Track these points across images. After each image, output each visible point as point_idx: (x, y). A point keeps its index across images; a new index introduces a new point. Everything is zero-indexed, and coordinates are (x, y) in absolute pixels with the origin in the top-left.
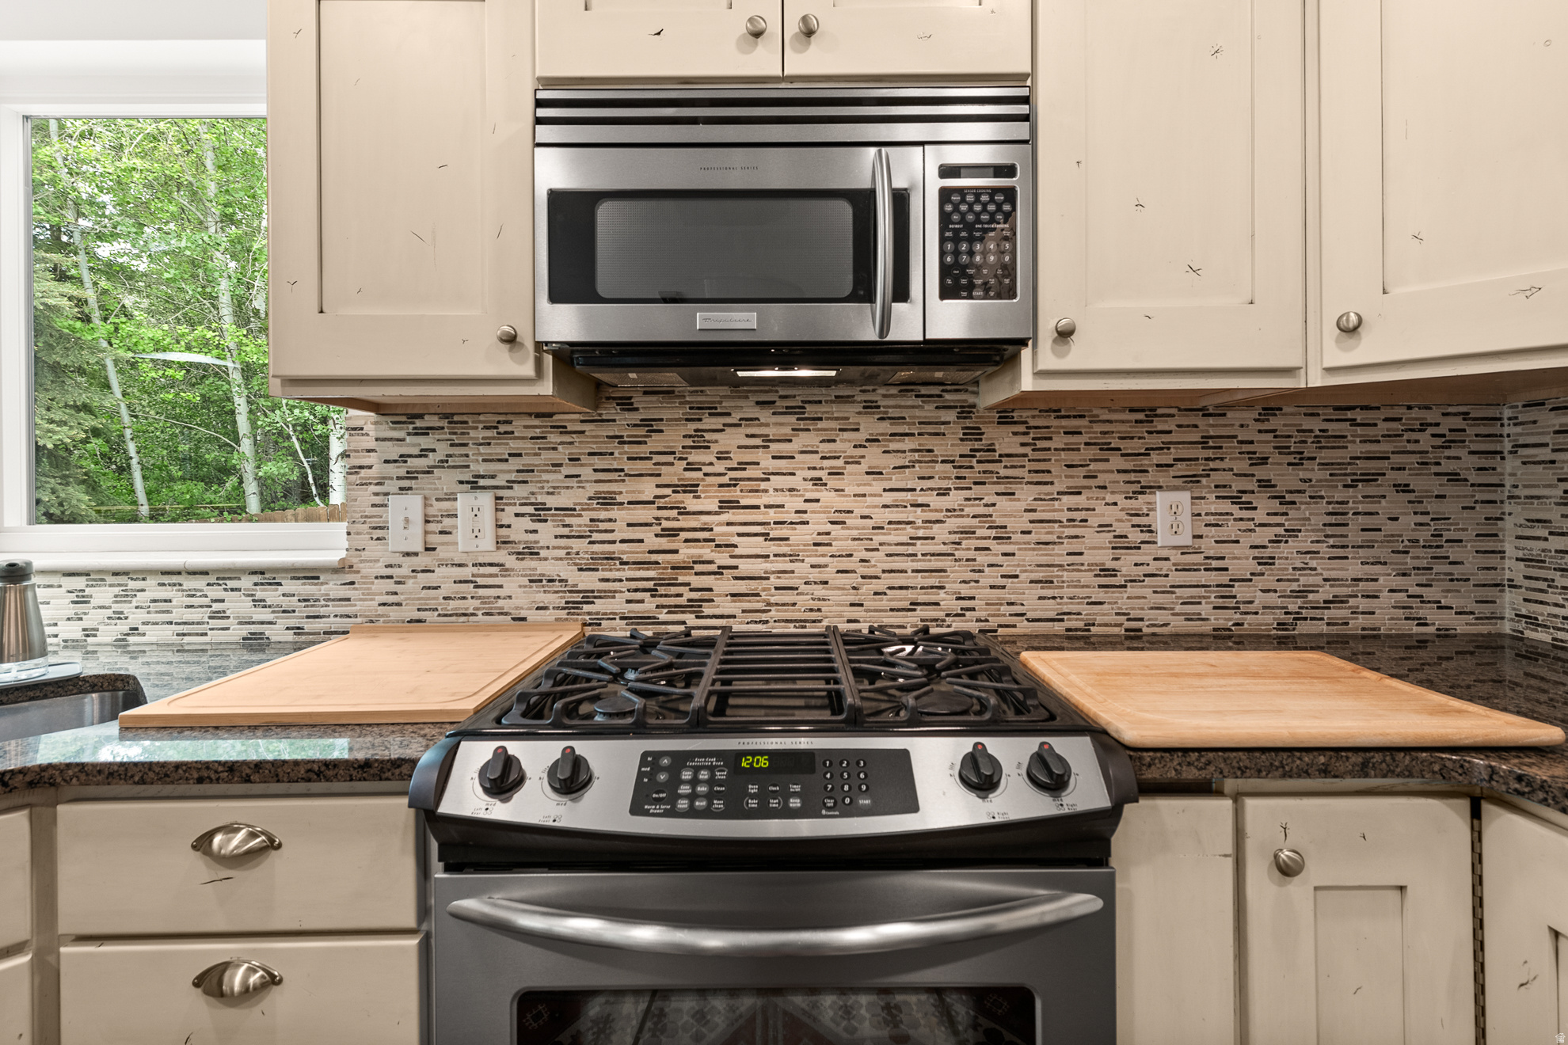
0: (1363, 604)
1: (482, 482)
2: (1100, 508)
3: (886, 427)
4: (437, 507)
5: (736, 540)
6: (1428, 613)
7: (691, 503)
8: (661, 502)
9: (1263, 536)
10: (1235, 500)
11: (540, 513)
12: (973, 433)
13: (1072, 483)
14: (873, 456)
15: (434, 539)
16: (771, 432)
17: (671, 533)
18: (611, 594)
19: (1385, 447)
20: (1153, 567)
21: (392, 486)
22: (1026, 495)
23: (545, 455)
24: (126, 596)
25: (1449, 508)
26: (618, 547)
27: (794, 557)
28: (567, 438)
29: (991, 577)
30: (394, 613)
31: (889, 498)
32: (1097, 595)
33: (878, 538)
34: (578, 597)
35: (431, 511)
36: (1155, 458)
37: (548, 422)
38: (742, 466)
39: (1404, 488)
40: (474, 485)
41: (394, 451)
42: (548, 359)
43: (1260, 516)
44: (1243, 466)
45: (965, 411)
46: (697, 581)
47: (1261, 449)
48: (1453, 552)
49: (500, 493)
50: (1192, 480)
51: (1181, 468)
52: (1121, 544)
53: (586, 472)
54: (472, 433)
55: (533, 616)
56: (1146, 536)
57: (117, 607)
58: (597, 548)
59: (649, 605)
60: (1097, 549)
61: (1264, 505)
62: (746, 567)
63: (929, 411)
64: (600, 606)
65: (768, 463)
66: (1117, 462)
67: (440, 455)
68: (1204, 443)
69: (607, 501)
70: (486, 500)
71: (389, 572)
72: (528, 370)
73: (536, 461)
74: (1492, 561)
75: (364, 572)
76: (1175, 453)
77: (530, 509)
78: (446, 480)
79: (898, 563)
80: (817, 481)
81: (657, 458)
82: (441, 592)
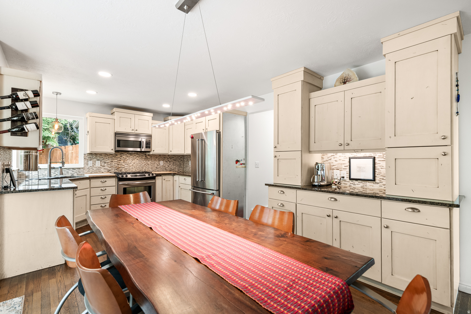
0: (175, 169)
2: (156, 162)
3: (138, 156)
4: (94, 162)
5: (125, 165)
6: (180, 170)
7: (120, 162)
8: (117, 162)
9: (168, 164)
10: (166, 162)
11: (105, 163)
12: (146, 156)
13: (154, 161)
14: (137, 158)
15: (93, 165)
16: (128, 156)
17: (119, 164)
19: (177, 158)
20: (160, 167)
21: (89, 160)
22: (150, 161)
23: (105, 157)
25: (181, 162)
26: (113, 166)
27: (130, 166)
29: (147, 168)
30: (89, 172)
31: (139, 161)
32: (156, 169)
33: (138, 165)
34: (109, 170)
36: (160, 159)
38: (125, 159)
39: (178, 161)
40: (98, 160)
41: (89, 157)
43: (168, 163)
44: (167, 159)
45: (145, 155)
46: (121, 169)
47: (168, 158)
48: (181, 166)
49: (101, 161)
50: (163, 160)
52: (158, 165)
53: (110, 159)
55: (104, 172)
56: (160, 165)
58: (111, 166)
60: (156, 166)
61: (168, 162)
62: (125, 167)
63: (142, 154)
64: (111, 171)
65: (128, 158)
66: (157, 159)
67: (95, 158)
68: (164, 157)
69: (112, 162)
70: (99, 161)
71: (89, 168)
74: (184, 166)
75: (86, 169)
76: (162, 158)
77: (104, 162)
78: (95, 160)
79: (139, 167)
80: (132, 160)
82: (95, 170)
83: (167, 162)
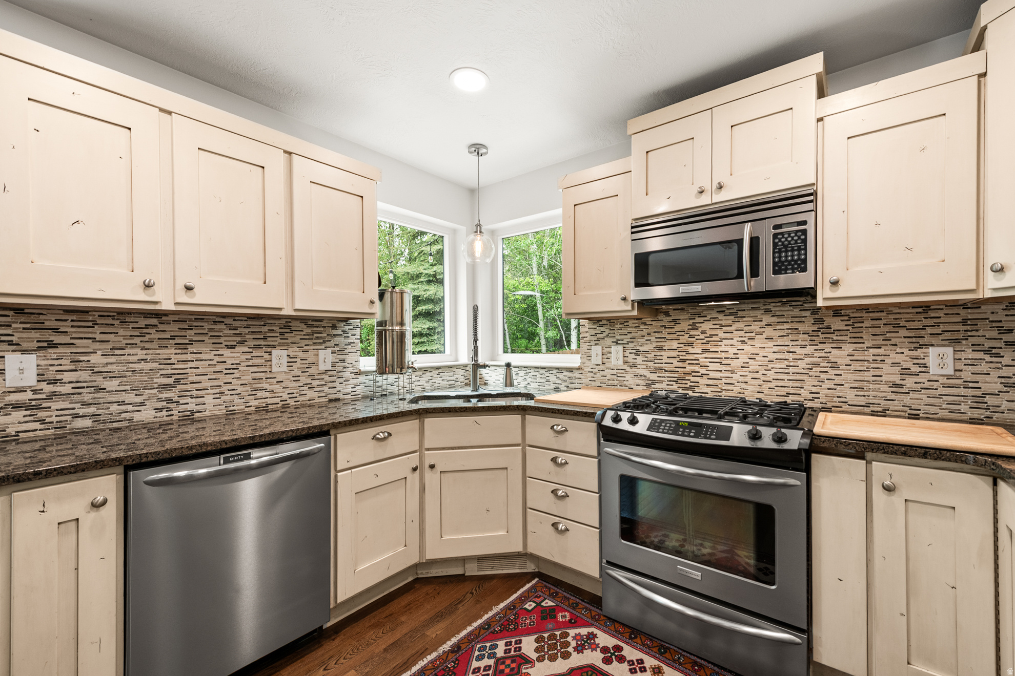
1: (619, 342)
2: (893, 355)
3: (775, 319)
4: (606, 350)
5: (708, 364)
7: (691, 350)
8: (679, 350)
9: (1009, 372)
10: (987, 352)
11: (638, 353)
12: (819, 321)
13: (875, 343)
14: (769, 332)
15: (605, 360)
16: (723, 323)
17: (684, 361)
18: (661, 382)
20: (927, 385)
21: (593, 343)
22: (848, 348)
23: (640, 333)
24: (526, 374)
26: (664, 365)
27: (732, 372)
28: (646, 327)
29: (828, 384)
30: (593, 383)
31: (776, 349)
32: (893, 396)
33: (770, 366)
34: (650, 382)
35: (604, 351)
36: (929, 330)
37: (640, 321)
38: (711, 336)
40: (617, 343)
41: (593, 332)
42: (636, 304)
43: (1006, 361)
44: (995, 334)
45: (815, 312)
46: (693, 379)
47: (1008, 325)
49: (625, 345)
50: (956, 341)
51: (947, 335)
52: (906, 372)
53: (653, 339)
54: (616, 326)
55: (635, 387)
56: (923, 369)
57: (525, 377)
58: (656, 365)
59: (675, 387)
60: (891, 374)
61: (1009, 355)
62: (712, 375)
63: (796, 312)
64: (657, 386)
65: (721, 335)
66: (903, 332)
67: (607, 333)
68: (964, 322)
69: (660, 349)
70: (620, 348)
71: (592, 370)
72: (629, 308)
73: (636, 335)
75: (585, 370)
76: (942, 327)
77: (634, 351)
78: (608, 341)
79: (781, 376)
80: (743, 342)
81: (678, 333)
82: (607, 378)
83: (998, 355)
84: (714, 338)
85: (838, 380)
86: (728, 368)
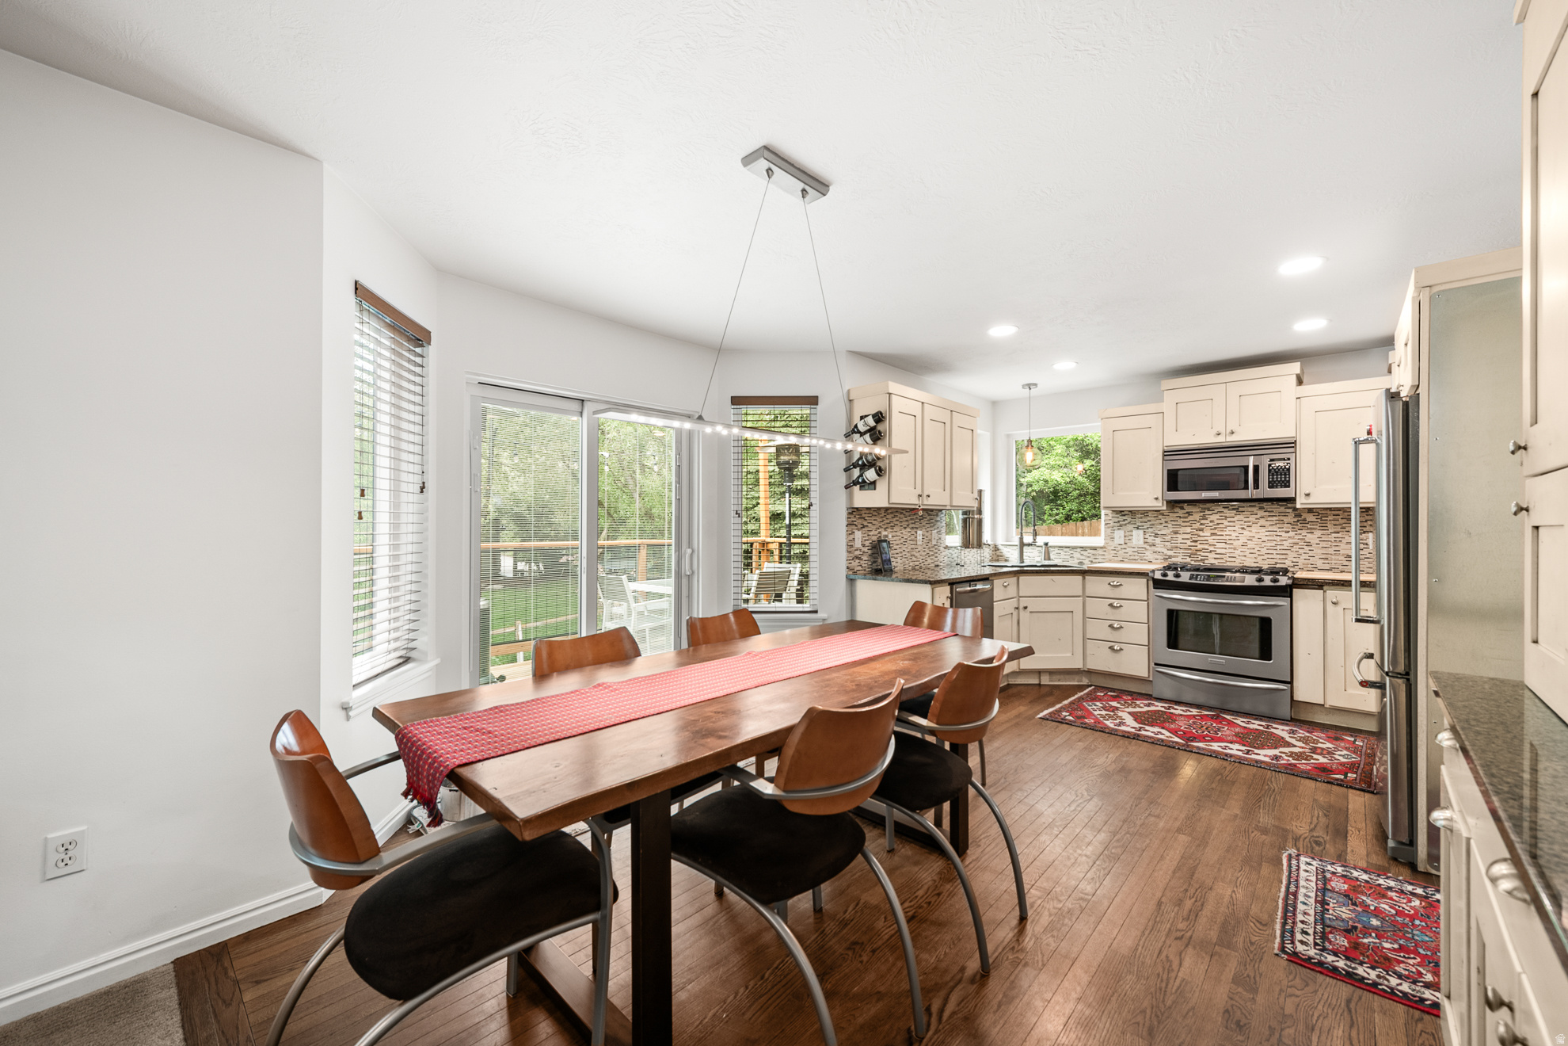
1: (1140, 528)
2: (1347, 537)
3: (1267, 514)
4: (1127, 534)
5: (1216, 544)
7: (1201, 533)
8: (1192, 533)
11: (1156, 535)
12: (1298, 515)
13: (1336, 530)
14: (1262, 522)
15: (1127, 541)
16: (1228, 515)
17: (1196, 541)
18: (1176, 556)
21: (1116, 528)
23: (1160, 521)
26: (1179, 544)
27: (1235, 549)
28: (1167, 518)
30: (1115, 558)
31: (1268, 533)
32: (1346, 563)
33: (1263, 544)
34: (1167, 557)
37: (1159, 513)
38: (1218, 524)
40: (1138, 528)
41: (1116, 520)
46: (1203, 554)
49: (1145, 530)
53: (1170, 525)
54: (1137, 515)
55: (1154, 561)
58: (1172, 545)
59: (1188, 560)
60: (1345, 550)
62: (1219, 551)
63: (1282, 509)
65: (1226, 523)
67: (1129, 520)
69: (1176, 533)
70: (1141, 532)
71: (1115, 549)
72: (1159, 504)
73: (1157, 523)
75: (1108, 548)
77: (1154, 534)
78: (1130, 527)
80: (1243, 528)
81: (1191, 522)
82: (1127, 554)
84: (1220, 526)
85: (1311, 553)
86: (1231, 546)
